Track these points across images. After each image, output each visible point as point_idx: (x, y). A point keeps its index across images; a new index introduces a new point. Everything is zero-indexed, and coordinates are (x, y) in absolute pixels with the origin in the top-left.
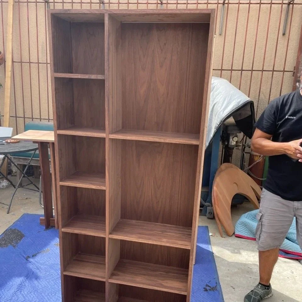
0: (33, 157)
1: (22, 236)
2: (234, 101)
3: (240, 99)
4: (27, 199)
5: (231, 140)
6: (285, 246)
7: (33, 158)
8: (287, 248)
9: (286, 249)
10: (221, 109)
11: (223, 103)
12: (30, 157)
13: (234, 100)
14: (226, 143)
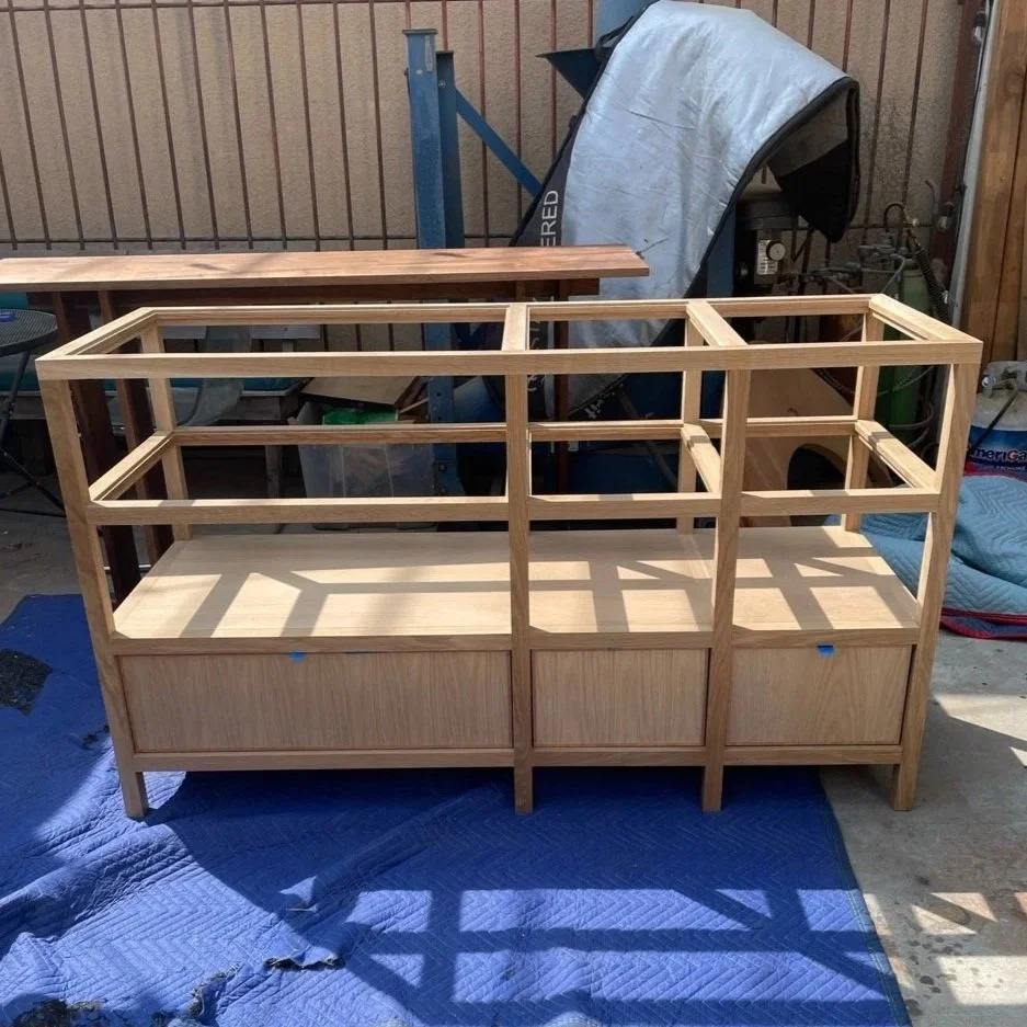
0: (18, 388)
1: (42, 672)
2: (789, 89)
3: (809, 76)
4: (19, 546)
5: (761, 256)
6: (993, 600)
7: (20, 393)
8: (998, 605)
9: (996, 610)
10: (739, 122)
11: (748, 97)
12: (8, 390)
13: (786, 83)
14: (744, 272)
